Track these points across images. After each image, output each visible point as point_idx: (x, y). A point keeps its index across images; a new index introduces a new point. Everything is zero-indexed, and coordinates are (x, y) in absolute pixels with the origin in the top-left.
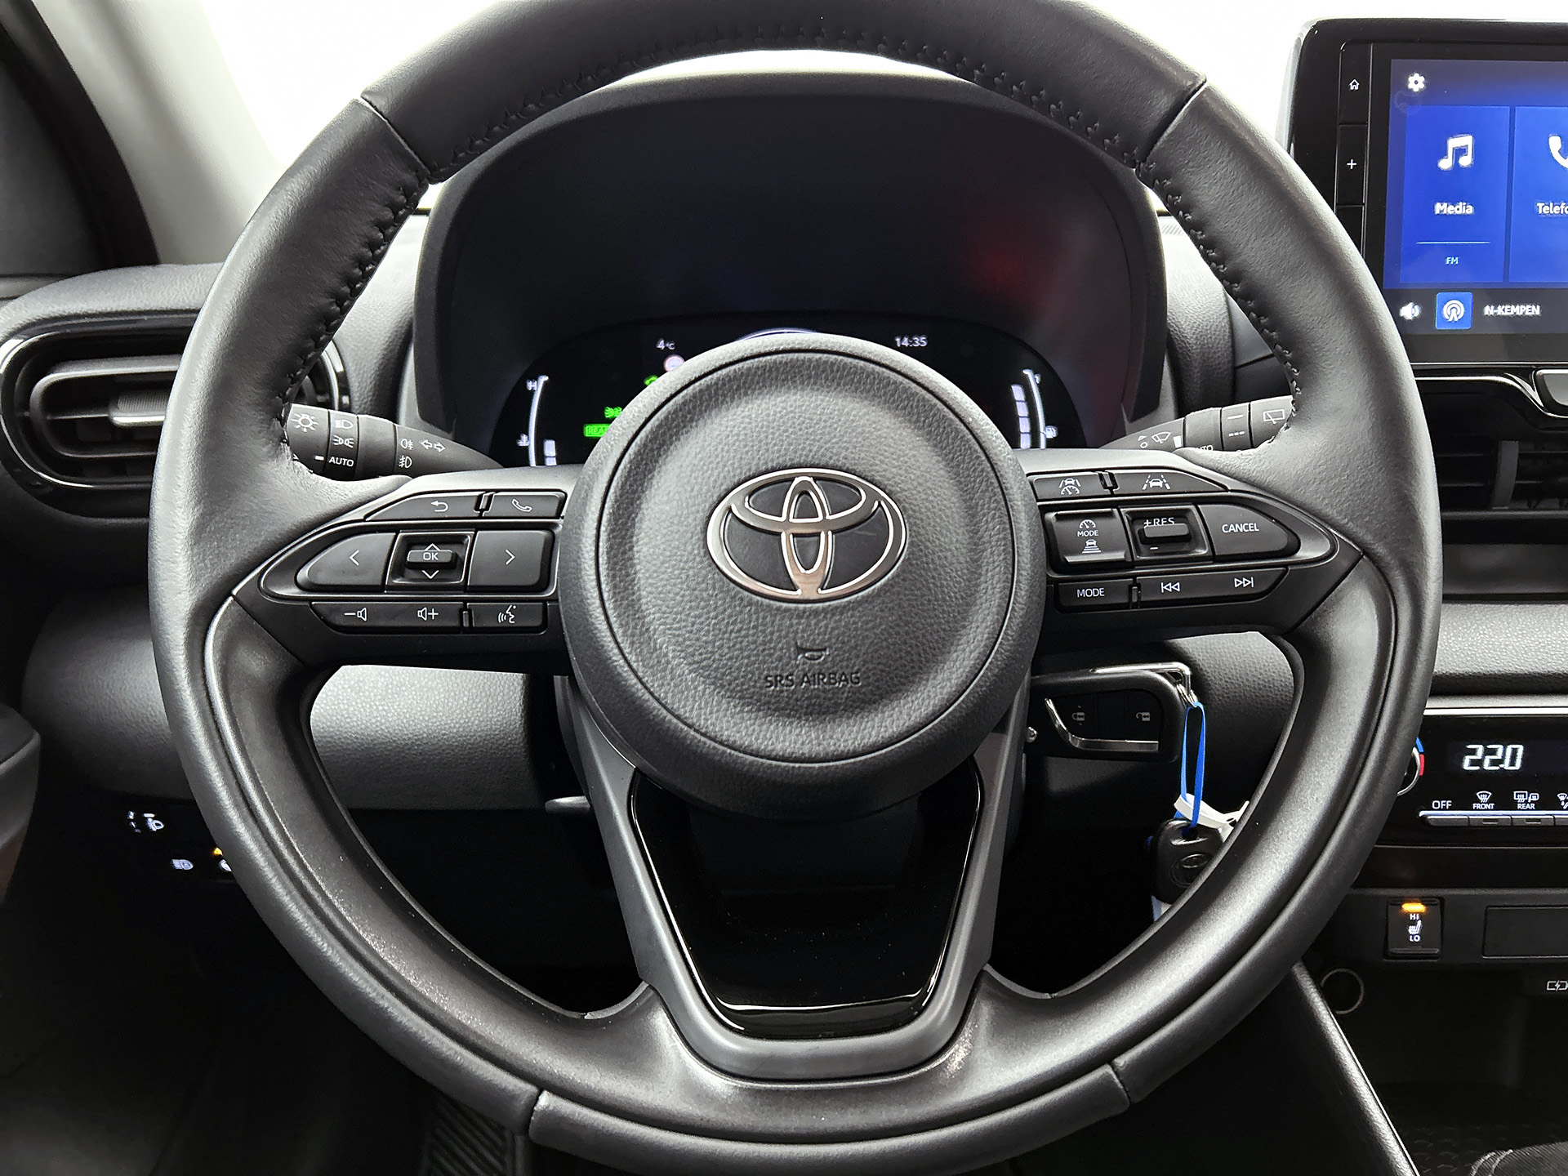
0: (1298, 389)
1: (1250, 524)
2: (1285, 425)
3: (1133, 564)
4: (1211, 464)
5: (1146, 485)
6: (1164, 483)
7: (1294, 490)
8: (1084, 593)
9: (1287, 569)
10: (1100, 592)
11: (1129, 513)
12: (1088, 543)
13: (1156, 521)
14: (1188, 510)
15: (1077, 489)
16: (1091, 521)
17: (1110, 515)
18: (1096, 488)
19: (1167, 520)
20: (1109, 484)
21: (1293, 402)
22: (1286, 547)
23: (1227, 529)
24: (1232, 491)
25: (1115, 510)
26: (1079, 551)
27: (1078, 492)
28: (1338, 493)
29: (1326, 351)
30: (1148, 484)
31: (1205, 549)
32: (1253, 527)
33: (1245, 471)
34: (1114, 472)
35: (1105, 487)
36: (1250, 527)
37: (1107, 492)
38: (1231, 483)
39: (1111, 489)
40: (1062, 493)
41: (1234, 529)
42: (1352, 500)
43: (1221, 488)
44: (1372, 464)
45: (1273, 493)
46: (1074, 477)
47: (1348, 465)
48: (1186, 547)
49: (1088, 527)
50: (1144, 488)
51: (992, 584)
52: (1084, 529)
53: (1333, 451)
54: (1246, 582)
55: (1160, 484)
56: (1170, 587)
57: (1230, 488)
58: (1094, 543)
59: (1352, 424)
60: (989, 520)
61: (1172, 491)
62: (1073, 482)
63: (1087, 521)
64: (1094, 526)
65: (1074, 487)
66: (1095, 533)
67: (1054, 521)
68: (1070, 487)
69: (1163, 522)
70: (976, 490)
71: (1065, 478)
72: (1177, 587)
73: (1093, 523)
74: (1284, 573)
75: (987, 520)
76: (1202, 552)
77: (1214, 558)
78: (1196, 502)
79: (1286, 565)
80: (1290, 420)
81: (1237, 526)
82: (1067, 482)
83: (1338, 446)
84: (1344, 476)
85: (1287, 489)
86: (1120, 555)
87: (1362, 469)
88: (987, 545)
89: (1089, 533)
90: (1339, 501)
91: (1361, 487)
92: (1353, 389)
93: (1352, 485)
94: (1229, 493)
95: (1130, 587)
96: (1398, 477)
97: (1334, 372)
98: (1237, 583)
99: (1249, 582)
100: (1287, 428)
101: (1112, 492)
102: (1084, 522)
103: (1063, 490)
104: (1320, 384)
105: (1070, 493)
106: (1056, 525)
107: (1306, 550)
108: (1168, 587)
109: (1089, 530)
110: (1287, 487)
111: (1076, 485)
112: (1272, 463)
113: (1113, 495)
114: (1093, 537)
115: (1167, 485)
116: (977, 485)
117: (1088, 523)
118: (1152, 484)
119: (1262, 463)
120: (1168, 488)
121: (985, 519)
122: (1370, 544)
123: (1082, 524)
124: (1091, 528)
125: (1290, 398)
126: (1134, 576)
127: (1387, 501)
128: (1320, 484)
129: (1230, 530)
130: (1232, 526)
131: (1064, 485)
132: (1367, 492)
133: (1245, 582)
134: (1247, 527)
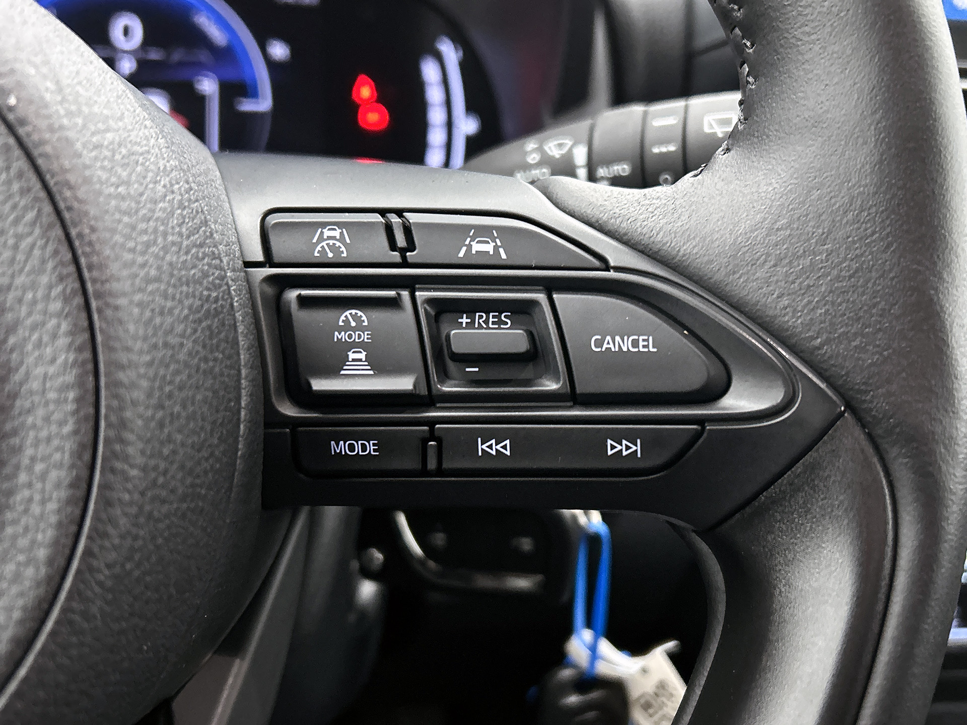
0: (751, 79)
1: (641, 338)
2: (724, 146)
3: (431, 400)
4: (589, 212)
5: (464, 249)
6: (496, 248)
7: (728, 275)
8: (342, 447)
9: (703, 428)
10: (371, 447)
11: (430, 301)
12: (352, 356)
13: (481, 317)
14: (534, 303)
15: (343, 249)
16: (360, 313)
17: (394, 304)
18: (378, 248)
19: (499, 317)
20: (401, 241)
21: (741, 103)
22: (707, 384)
23: (599, 344)
24: (618, 269)
25: (405, 294)
26: (334, 370)
27: (345, 255)
28: (809, 286)
29: (806, 7)
30: (470, 247)
31: (557, 380)
32: (646, 344)
33: (644, 231)
34: (412, 218)
35: (393, 246)
36: (641, 343)
37: (396, 256)
38: (616, 254)
39: (403, 251)
40: (316, 254)
41: (611, 346)
42: (833, 303)
43: (596, 263)
44: (874, 233)
45: (690, 277)
46: (340, 225)
47: (830, 233)
48: (527, 372)
49: (353, 324)
50: (461, 254)
51: (43, 491)
52: (347, 327)
53: (804, 202)
54: (628, 448)
55: (489, 248)
56: (491, 447)
57: (612, 263)
58: (362, 356)
59: (843, 154)
60: (45, 339)
61: (509, 263)
62: (336, 233)
63: (354, 312)
64: (366, 324)
65: (338, 244)
66: (365, 337)
67: (294, 306)
68: (331, 242)
69: (491, 320)
70: (17, 267)
71: (324, 225)
72: (505, 447)
73: (364, 318)
74: (698, 435)
75: (40, 340)
76: (551, 386)
77: (573, 397)
78: (551, 286)
79: (701, 421)
80: (734, 136)
81: (618, 338)
82: (327, 233)
83: (816, 194)
84: (821, 253)
85: (717, 271)
86: (404, 383)
87: (854, 242)
88: (36, 399)
89: (355, 337)
90: (810, 302)
91: (850, 277)
92: (849, 83)
93: (835, 272)
94: (612, 274)
95: (425, 441)
96: (919, 263)
97: (817, 48)
98: (612, 447)
99: (634, 448)
100: (728, 150)
101: (404, 257)
102: (347, 313)
103: (319, 248)
104: (788, 70)
105: (330, 255)
106: (300, 317)
107: (740, 397)
108: (490, 447)
109: (354, 329)
110: (714, 266)
111: (342, 239)
112: (694, 218)
113: (405, 264)
114: (362, 345)
115: (501, 250)
116: (20, 257)
117: (354, 317)
118: (476, 247)
119: (676, 215)
120: (504, 256)
121: (35, 337)
122: (859, 391)
123: (343, 318)
124: (360, 327)
125: (737, 96)
126: (432, 422)
127: (896, 310)
128: (775, 265)
129: (605, 346)
130: (608, 338)
131: (321, 239)
132: (860, 290)
133: (626, 448)
134: (635, 343)
